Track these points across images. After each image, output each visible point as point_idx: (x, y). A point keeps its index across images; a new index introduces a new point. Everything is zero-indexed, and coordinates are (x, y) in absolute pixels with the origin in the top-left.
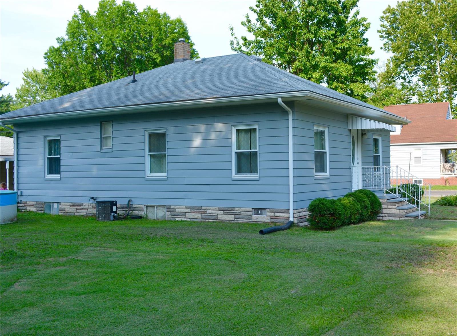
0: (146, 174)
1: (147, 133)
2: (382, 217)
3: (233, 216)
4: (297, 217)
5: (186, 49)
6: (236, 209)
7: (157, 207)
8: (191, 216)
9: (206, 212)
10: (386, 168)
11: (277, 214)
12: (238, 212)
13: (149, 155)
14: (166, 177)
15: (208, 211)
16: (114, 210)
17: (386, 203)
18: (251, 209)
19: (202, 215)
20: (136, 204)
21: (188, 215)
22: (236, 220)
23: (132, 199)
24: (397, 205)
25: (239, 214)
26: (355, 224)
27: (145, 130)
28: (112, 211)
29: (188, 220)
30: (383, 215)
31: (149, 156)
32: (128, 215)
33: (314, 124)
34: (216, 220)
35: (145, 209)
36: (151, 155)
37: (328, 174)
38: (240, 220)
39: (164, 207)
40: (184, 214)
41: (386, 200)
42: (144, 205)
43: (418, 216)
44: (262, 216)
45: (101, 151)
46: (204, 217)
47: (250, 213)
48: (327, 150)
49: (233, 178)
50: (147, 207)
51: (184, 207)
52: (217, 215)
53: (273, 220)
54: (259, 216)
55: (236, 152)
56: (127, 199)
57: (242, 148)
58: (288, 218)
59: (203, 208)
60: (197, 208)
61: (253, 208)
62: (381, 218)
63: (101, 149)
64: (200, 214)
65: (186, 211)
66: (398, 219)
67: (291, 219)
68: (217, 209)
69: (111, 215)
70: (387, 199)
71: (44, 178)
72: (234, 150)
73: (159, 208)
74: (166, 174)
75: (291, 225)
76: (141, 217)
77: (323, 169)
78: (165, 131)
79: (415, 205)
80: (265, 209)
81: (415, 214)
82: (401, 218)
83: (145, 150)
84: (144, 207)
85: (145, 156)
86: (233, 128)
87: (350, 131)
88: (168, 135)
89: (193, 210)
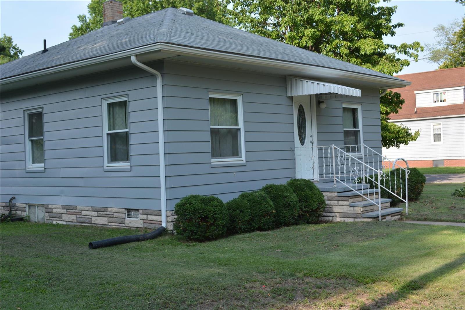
0: (27, 165)
1: (26, 113)
2: (333, 217)
3: (106, 218)
4: (172, 222)
5: (115, 9)
6: (109, 209)
7: (38, 207)
8: (69, 219)
9: (80, 214)
10: (335, 149)
11: (151, 217)
12: (111, 213)
13: (29, 140)
14: (43, 169)
15: (83, 212)
17: (336, 197)
18: (123, 210)
19: (77, 217)
20: (20, 203)
21: (64, 217)
22: (110, 224)
23: (16, 197)
24: (351, 200)
25: (112, 216)
26: (263, 231)
27: (24, 110)
29: (65, 223)
30: (333, 214)
31: (30, 143)
32: (8, 216)
33: (209, 90)
34: (91, 223)
35: (27, 209)
36: (32, 141)
37: (243, 158)
38: (113, 224)
39: (43, 205)
40: (59, 216)
41: (336, 194)
42: (26, 204)
43: (378, 217)
44: (135, 219)
46: (79, 220)
47: (123, 215)
48: (241, 125)
49: (105, 168)
50: (30, 206)
51: (60, 207)
52: (90, 217)
53: (146, 225)
54: (132, 219)
55: (108, 134)
56: (10, 196)
57: (117, 127)
58: (159, 223)
59: (78, 208)
60: (71, 208)
61: (126, 209)
62: (331, 219)
64: (75, 216)
65: (61, 212)
66: (351, 220)
67: (164, 225)
68: (91, 210)
70: (338, 192)
72: (106, 131)
73: (40, 208)
74: (43, 164)
75: (163, 232)
76: (21, 219)
77: (236, 153)
78: (41, 110)
79: (390, 200)
80: (138, 210)
81: (374, 214)
82: (355, 219)
83: (24, 134)
84: (27, 207)
85: (25, 143)
86: (103, 101)
87: (291, 98)
88: (45, 115)
89: (68, 210)
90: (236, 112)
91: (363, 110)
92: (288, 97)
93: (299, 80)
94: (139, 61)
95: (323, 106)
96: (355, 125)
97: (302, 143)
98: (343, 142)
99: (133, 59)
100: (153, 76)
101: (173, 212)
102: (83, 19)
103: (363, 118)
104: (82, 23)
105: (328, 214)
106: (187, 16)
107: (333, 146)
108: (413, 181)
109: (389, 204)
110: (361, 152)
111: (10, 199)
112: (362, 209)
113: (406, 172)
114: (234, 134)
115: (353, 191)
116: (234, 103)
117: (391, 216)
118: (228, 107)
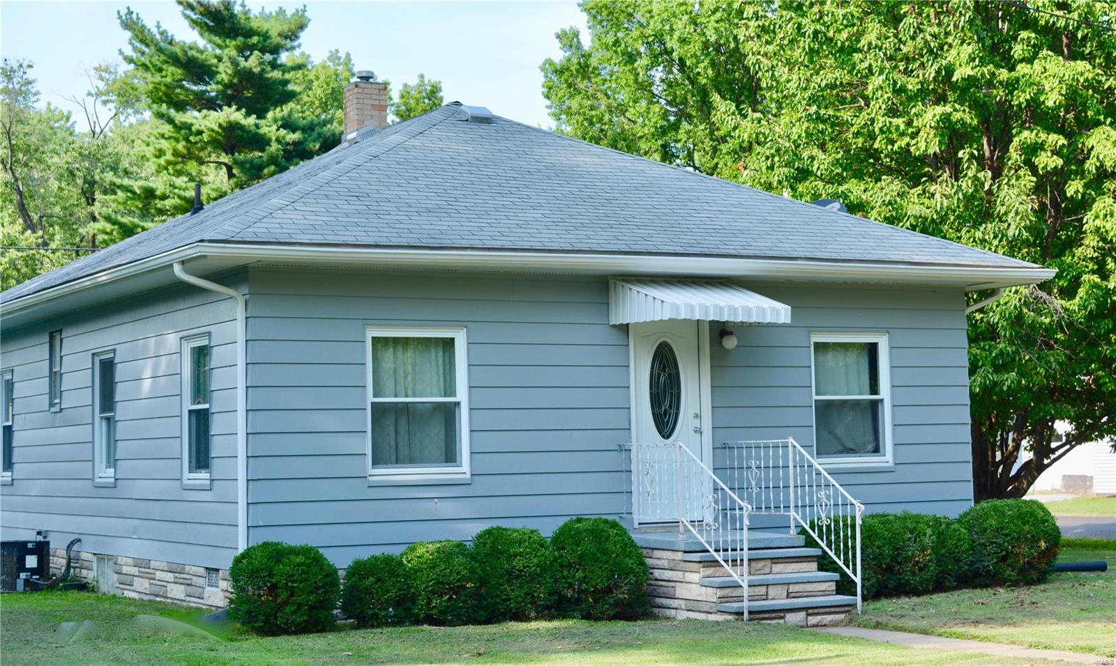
0: (96, 471)
1: (96, 361)
2: (675, 609)
3: (184, 588)
6: (188, 569)
7: (107, 561)
8: (141, 587)
9: (153, 576)
12: (189, 577)
13: (100, 418)
14: (113, 480)
15: (157, 573)
16: (28, 566)
18: (202, 571)
19: (151, 584)
20: (85, 552)
21: (136, 583)
22: (188, 599)
23: (81, 538)
24: (704, 572)
25: (190, 583)
27: (93, 354)
28: (22, 567)
29: (137, 597)
30: (676, 603)
31: (104, 424)
32: (63, 579)
34: (167, 598)
35: (95, 566)
36: (104, 420)
37: (463, 469)
38: (191, 599)
39: (112, 558)
40: (131, 582)
42: (94, 554)
43: (742, 613)
44: (216, 590)
45: (53, 410)
46: (156, 589)
47: (200, 581)
48: (462, 394)
49: (186, 482)
50: (99, 558)
51: (130, 561)
52: (165, 584)
53: (226, 602)
54: (213, 589)
55: (190, 412)
56: (71, 535)
59: (153, 564)
60: (144, 565)
61: (206, 568)
62: (673, 613)
63: (52, 405)
64: (149, 581)
65: (132, 573)
68: (166, 568)
69: (18, 577)
70: (685, 552)
72: (188, 405)
73: (109, 563)
74: (114, 470)
76: (83, 587)
78: (112, 355)
80: (217, 570)
83: (93, 405)
84: (94, 559)
85: (93, 424)
86: (185, 343)
87: (625, 328)
88: (118, 365)
89: (141, 569)
91: (893, 348)
92: (614, 326)
94: (190, 273)
95: (730, 343)
97: (666, 434)
98: (812, 430)
99: (177, 270)
103: (893, 367)
110: (884, 455)
111: (72, 539)
112: (720, 593)
113: (857, 509)
117: (808, 615)
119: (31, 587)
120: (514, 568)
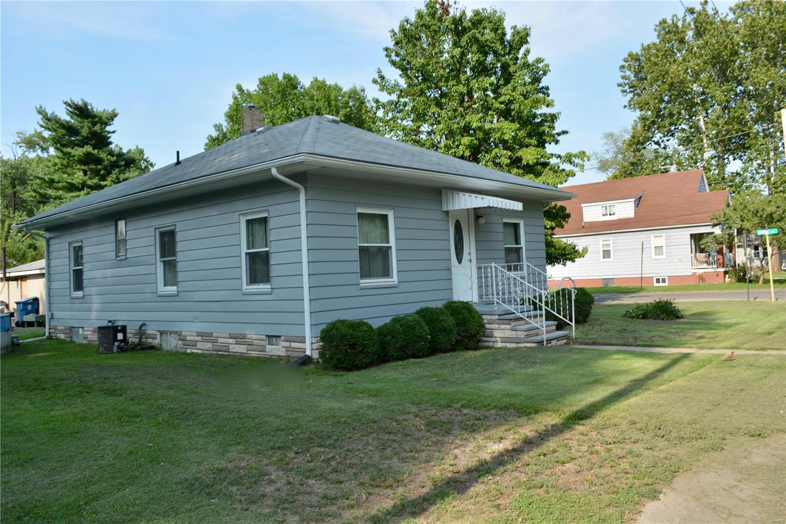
0: (159, 288)
1: (157, 232)
2: (494, 342)
3: (245, 346)
4: (317, 349)
5: (254, 117)
6: (249, 336)
7: (170, 334)
8: (204, 347)
9: (216, 341)
10: (496, 267)
11: (294, 345)
12: (250, 341)
13: (161, 261)
14: (176, 292)
15: (219, 339)
16: (118, 339)
17: (497, 321)
18: (264, 337)
19: (213, 345)
20: (151, 330)
21: (199, 345)
22: (249, 352)
23: (147, 323)
24: (513, 324)
25: (252, 343)
26: (418, 358)
27: (155, 228)
28: (116, 339)
29: (200, 352)
30: (494, 339)
31: (162, 264)
32: (139, 345)
33: (356, 204)
34: (228, 352)
35: (158, 337)
36: (164, 262)
37: (394, 279)
38: (253, 352)
39: (176, 332)
40: (194, 344)
41: (497, 317)
42: (158, 331)
43: (543, 342)
44: (276, 347)
45: (118, 259)
46: (216, 348)
47: (263, 343)
48: (392, 242)
49: (244, 291)
50: (162, 333)
51: (195, 334)
52: (228, 345)
53: (289, 353)
54: (274, 346)
55: (246, 254)
56: (139, 322)
57: (257, 246)
58: (304, 350)
59: (215, 335)
60: (207, 335)
61: (267, 336)
62: (491, 344)
63: (117, 256)
64: (211, 344)
65: (196, 340)
66: (514, 345)
67: (308, 353)
68: (228, 337)
69: (114, 344)
70: (499, 315)
71: (70, 295)
72: (244, 249)
73: (172, 335)
74: (176, 287)
75: (307, 361)
76: (152, 348)
77: (387, 273)
78: (174, 227)
79: (556, 323)
80: (280, 337)
81: (538, 338)
82: (518, 344)
83: (155, 254)
84: (158, 334)
85: (156, 264)
86: (242, 218)
87: (447, 213)
88: (178, 233)
89: (204, 338)
90: (386, 227)
91: (525, 225)
92: (443, 212)
93: (455, 193)
94: (280, 174)
95: (482, 221)
96: (517, 241)
97: (460, 262)
98: (504, 260)
99: (274, 172)
100: (296, 190)
101: (319, 338)
102: (219, 128)
103: (526, 234)
104: (218, 133)
105: (488, 339)
106: (333, 124)
107: (493, 264)
108: (581, 302)
109: (554, 328)
110: (523, 271)
111: (140, 325)
112: (525, 333)
113: (573, 292)
114: (385, 252)
115: (515, 313)
116: (385, 218)
117: (558, 341)
118: (378, 222)
119: (121, 350)
120: (443, 326)
